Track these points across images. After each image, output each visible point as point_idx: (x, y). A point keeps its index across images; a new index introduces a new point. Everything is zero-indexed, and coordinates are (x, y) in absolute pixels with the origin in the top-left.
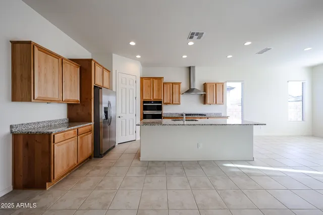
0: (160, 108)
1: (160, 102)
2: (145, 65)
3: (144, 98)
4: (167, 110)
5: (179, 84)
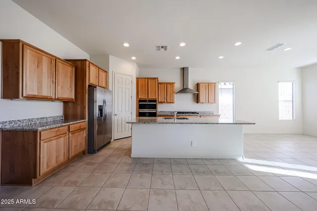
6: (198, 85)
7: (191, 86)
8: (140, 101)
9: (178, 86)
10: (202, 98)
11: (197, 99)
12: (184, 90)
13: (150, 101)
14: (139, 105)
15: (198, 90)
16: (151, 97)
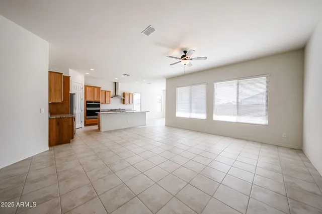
0: (99, 106)
3: (87, 99)
5: (110, 92)
6: (124, 94)
8: (87, 102)
10: (126, 101)
11: (123, 102)
16: (96, 99)
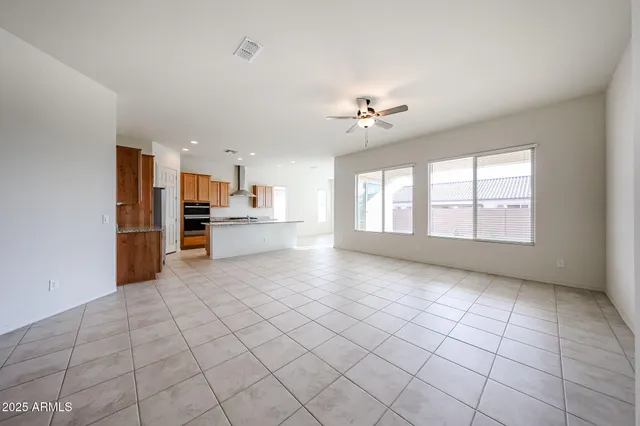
1: (208, 204)
2: (184, 157)
4: (215, 213)
7: (246, 187)
9: (233, 187)
12: (239, 191)
13: (201, 204)
14: (185, 209)
15: (255, 193)
